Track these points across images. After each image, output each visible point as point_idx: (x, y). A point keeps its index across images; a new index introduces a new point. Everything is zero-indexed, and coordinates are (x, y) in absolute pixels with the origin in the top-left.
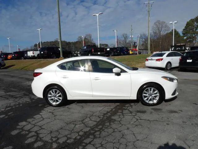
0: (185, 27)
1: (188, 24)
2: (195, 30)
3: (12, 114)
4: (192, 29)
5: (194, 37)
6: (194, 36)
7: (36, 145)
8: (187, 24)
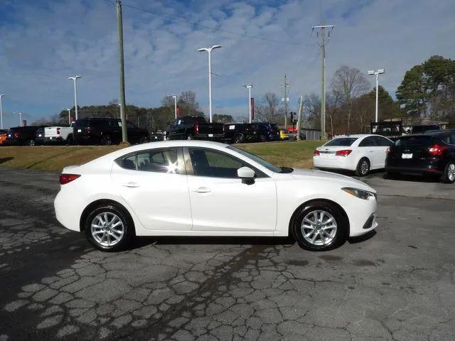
0: (403, 83)
1: (409, 77)
2: (423, 90)
3: (6, 267)
4: (418, 88)
5: (421, 105)
6: (421, 102)
7: (62, 333)
8: (406, 77)
